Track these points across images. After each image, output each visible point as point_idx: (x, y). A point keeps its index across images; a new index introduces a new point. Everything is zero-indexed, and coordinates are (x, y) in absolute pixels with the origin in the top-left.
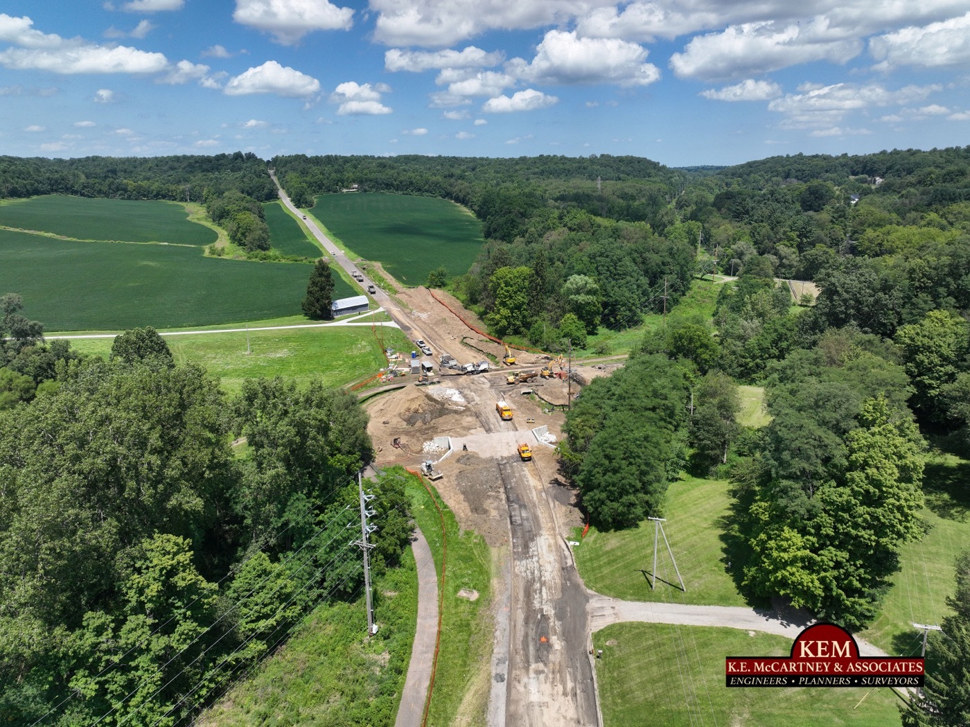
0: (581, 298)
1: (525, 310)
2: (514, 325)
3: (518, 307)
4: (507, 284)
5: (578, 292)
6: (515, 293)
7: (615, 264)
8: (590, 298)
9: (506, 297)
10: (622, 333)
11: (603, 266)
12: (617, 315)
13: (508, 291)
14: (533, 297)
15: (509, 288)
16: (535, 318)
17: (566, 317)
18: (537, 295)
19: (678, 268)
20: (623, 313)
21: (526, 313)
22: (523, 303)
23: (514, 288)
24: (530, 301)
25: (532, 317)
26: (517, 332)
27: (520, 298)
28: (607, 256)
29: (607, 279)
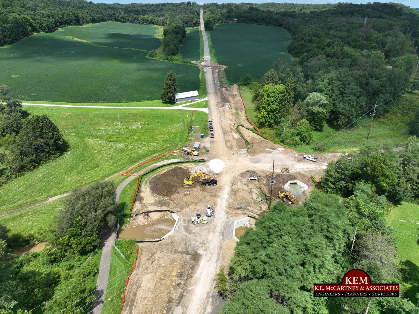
0: (316, 109)
1: (277, 113)
2: (269, 122)
3: (273, 111)
4: (268, 96)
5: (313, 105)
6: (272, 102)
7: (345, 86)
8: (321, 109)
9: (266, 104)
10: (340, 132)
11: (336, 87)
12: (339, 121)
13: (268, 101)
14: (283, 106)
15: (269, 99)
16: (282, 119)
17: (302, 121)
18: (286, 104)
19: (393, 89)
20: (343, 120)
21: (277, 115)
22: (276, 109)
23: (273, 99)
24: (280, 108)
25: (280, 118)
26: (270, 126)
27: (274, 106)
28: (340, 81)
29: (337, 96)
